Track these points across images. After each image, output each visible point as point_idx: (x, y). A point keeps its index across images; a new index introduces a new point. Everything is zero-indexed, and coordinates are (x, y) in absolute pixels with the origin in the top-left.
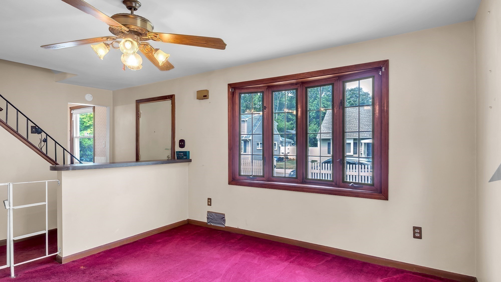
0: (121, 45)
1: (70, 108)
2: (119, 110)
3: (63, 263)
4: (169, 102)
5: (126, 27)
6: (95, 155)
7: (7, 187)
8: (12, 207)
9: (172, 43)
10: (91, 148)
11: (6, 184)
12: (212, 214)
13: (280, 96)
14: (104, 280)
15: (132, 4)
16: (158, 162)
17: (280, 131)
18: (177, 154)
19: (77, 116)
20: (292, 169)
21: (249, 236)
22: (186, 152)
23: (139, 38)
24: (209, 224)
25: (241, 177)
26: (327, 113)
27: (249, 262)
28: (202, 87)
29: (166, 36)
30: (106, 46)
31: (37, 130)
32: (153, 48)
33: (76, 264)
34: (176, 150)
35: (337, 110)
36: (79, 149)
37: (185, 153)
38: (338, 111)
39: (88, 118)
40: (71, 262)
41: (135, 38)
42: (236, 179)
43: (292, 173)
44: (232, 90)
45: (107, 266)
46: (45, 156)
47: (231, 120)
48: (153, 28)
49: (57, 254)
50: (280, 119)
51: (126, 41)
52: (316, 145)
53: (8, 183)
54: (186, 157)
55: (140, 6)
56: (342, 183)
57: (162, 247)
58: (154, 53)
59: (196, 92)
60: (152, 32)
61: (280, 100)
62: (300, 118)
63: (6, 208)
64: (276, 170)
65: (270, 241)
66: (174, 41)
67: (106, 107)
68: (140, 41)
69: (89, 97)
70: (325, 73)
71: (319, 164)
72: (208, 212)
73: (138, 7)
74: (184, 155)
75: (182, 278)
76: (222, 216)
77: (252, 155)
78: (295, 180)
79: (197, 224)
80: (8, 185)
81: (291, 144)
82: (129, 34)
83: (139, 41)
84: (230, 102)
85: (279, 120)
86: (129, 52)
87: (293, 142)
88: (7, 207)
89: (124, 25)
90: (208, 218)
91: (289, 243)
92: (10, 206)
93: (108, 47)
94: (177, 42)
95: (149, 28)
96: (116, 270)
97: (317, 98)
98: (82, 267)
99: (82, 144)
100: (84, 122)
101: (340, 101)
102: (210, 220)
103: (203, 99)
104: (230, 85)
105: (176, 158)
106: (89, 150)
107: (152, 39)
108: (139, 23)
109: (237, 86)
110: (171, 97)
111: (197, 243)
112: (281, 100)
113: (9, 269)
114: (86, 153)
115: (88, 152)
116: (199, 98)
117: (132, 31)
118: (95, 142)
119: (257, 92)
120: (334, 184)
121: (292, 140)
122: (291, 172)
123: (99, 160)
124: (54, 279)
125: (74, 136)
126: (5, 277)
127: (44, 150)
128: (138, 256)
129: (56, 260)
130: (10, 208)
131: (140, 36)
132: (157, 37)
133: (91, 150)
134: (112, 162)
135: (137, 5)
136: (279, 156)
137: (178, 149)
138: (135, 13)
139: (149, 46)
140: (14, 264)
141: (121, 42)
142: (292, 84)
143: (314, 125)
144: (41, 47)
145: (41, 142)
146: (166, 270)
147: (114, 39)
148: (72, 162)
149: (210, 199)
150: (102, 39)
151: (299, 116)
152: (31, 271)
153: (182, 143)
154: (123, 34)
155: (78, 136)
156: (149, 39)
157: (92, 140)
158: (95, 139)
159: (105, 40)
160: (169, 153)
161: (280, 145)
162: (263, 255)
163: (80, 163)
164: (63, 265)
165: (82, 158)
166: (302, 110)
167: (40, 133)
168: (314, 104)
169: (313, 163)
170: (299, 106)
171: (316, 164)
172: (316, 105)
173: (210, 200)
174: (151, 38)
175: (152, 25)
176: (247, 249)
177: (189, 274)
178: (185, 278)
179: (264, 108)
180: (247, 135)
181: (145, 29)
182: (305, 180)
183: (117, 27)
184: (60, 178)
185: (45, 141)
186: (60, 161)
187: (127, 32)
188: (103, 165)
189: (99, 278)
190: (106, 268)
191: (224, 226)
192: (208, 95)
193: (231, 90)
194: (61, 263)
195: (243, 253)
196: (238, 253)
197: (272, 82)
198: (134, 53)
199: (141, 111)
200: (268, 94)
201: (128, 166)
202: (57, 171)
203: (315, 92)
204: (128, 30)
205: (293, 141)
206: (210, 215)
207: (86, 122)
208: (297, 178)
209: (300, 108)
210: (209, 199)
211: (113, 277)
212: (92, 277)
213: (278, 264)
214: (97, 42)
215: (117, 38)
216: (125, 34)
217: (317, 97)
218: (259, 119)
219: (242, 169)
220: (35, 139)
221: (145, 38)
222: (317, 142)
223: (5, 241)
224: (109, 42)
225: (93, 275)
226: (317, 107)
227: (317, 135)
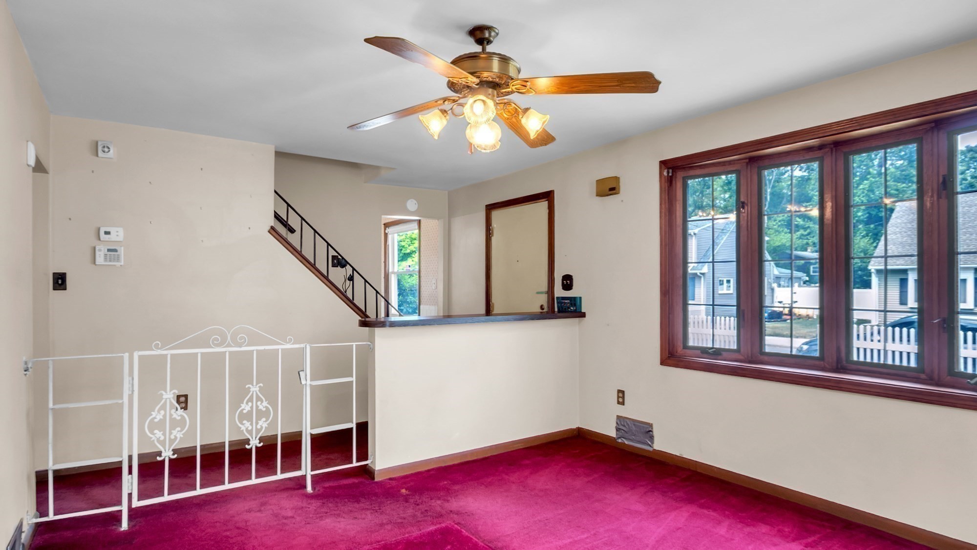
0: (467, 110)
1: (384, 224)
2: (458, 224)
3: (376, 480)
4: (543, 205)
5: (474, 76)
6: (421, 303)
7: (303, 350)
8: (309, 382)
9: (553, 93)
10: (415, 291)
11: (302, 346)
12: (626, 422)
13: (773, 177)
14: (438, 518)
15: (484, 34)
16: (525, 316)
17: (774, 253)
18: (558, 303)
19: (395, 237)
20: (805, 337)
21: (705, 474)
22: (575, 298)
23: (495, 92)
24: (620, 441)
25: (688, 352)
26: (897, 209)
27: (706, 530)
28: (607, 172)
29: (543, 83)
30: (443, 114)
31: (339, 262)
32: (519, 107)
33: (394, 483)
34: (556, 295)
35: (934, 200)
36: (397, 293)
37: (573, 300)
38: (936, 203)
39: (408, 240)
40: (387, 479)
41: (489, 94)
42: (677, 354)
43: (805, 347)
44: (668, 172)
45: (441, 494)
46: (351, 303)
47: (665, 234)
48: (519, 71)
49: (367, 464)
50: (775, 227)
51: (475, 101)
52: (867, 285)
53: (305, 344)
54: (575, 308)
55: (497, 34)
56: (949, 377)
57: (531, 473)
58: (520, 116)
59: (595, 182)
60: (518, 79)
61: (773, 187)
62: (831, 223)
63: (301, 383)
64: (768, 340)
65: (756, 491)
66: (557, 89)
67: (438, 220)
68: (497, 97)
69: (412, 205)
70: (897, 116)
71: (876, 329)
72: (618, 416)
73: (494, 37)
74: (571, 304)
75: (569, 538)
76: (647, 428)
77: (713, 305)
78: (817, 363)
79: (595, 439)
80: (304, 348)
81: (802, 283)
82: (479, 88)
83: (495, 97)
84: (663, 197)
85: (772, 229)
86: (480, 120)
87: (807, 279)
88: (303, 382)
89: (472, 74)
90: (618, 430)
91: (801, 503)
92: (306, 380)
93: (445, 116)
94: (563, 90)
95: (512, 72)
96: (455, 504)
97: (869, 176)
98: (403, 491)
99: (402, 284)
100: (403, 246)
101: (941, 179)
102: (622, 432)
103: (608, 195)
104: (664, 164)
105: (556, 310)
106: (411, 294)
107: (518, 92)
108: (496, 64)
109: (680, 165)
110: (548, 196)
111: (596, 476)
112: (776, 187)
113: (304, 477)
114: (406, 299)
115: (411, 297)
116: (600, 194)
117: (484, 83)
118: (422, 280)
119: (718, 174)
120: (923, 376)
121: (804, 272)
122: (803, 344)
123: (428, 311)
124: (364, 503)
125: (390, 271)
126: (298, 489)
127: (349, 294)
128: (491, 484)
129: (367, 472)
130: (306, 384)
131: (498, 89)
132: (526, 86)
133: (414, 294)
134: (447, 315)
135: (493, 34)
136: (772, 309)
137: (559, 292)
138: (490, 48)
139: (513, 105)
140: (312, 471)
141: (466, 104)
142: (809, 149)
143: (861, 239)
144: (348, 128)
145: (345, 280)
146: (539, 518)
147: (454, 101)
148: (387, 315)
149: (623, 392)
150: (435, 103)
151: (828, 220)
152: (333, 485)
153: (568, 282)
154: (468, 90)
155: (396, 270)
156: (512, 92)
157: (416, 277)
158: (421, 275)
159: (440, 105)
160: (543, 300)
161: (775, 285)
162: (738, 520)
163: (400, 315)
164: (377, 482)
165: (402, 308)
166: (834, 205)
167: (343, 266)
168: (862, 190)
169: (862, 327)
170: (828, 197)
171: (868, 328)
172: (866, 192)
173: (621, 394)
174: (517, 89)
175: (518, 66)
176: (703, 501)
177: (583, 533)
178: (576, 539)
179: (740, 205)
180: (696, 265)
181: (506, 75)
182: (843, 363)
183: (460, 78)
184: (372, 339)
185: (351, 278)
186: (371, 312)
187: (476, 85)
188: (436, 319)
189: (429, 514)
190: (439, 499)
191: (651, 449)
192: (619, 186)
193: (665, 173)
194: (373, 478)
195: (694, 508)
196: (681, 507)
197: (759, 148)
198: (488, 120)
199: (495, 225)
200: (749, 175)
201: (474, 323)
202: (368, 328)
203: (865, 163)
204: (477, 81)
205: (807, 276)
206: (623, 423)
207: (405, 247)
208: (822, 358)
209: (830, 200)
210: (619, 391)
211: (452, 515)
212: (419, 509)
213: (775, 545)
214: (428, 108)
215: (460, 98)
216: (473, 89)
217: (869, 173)
218: (723, 230)
219: (690, 336)
220: (338, 275)
221: (505, 92)
222: (870, 276)
223: (300, 434)
224: (447, 106)
225: (420, 506)
226: (869, 196)
227: (869, 262)
